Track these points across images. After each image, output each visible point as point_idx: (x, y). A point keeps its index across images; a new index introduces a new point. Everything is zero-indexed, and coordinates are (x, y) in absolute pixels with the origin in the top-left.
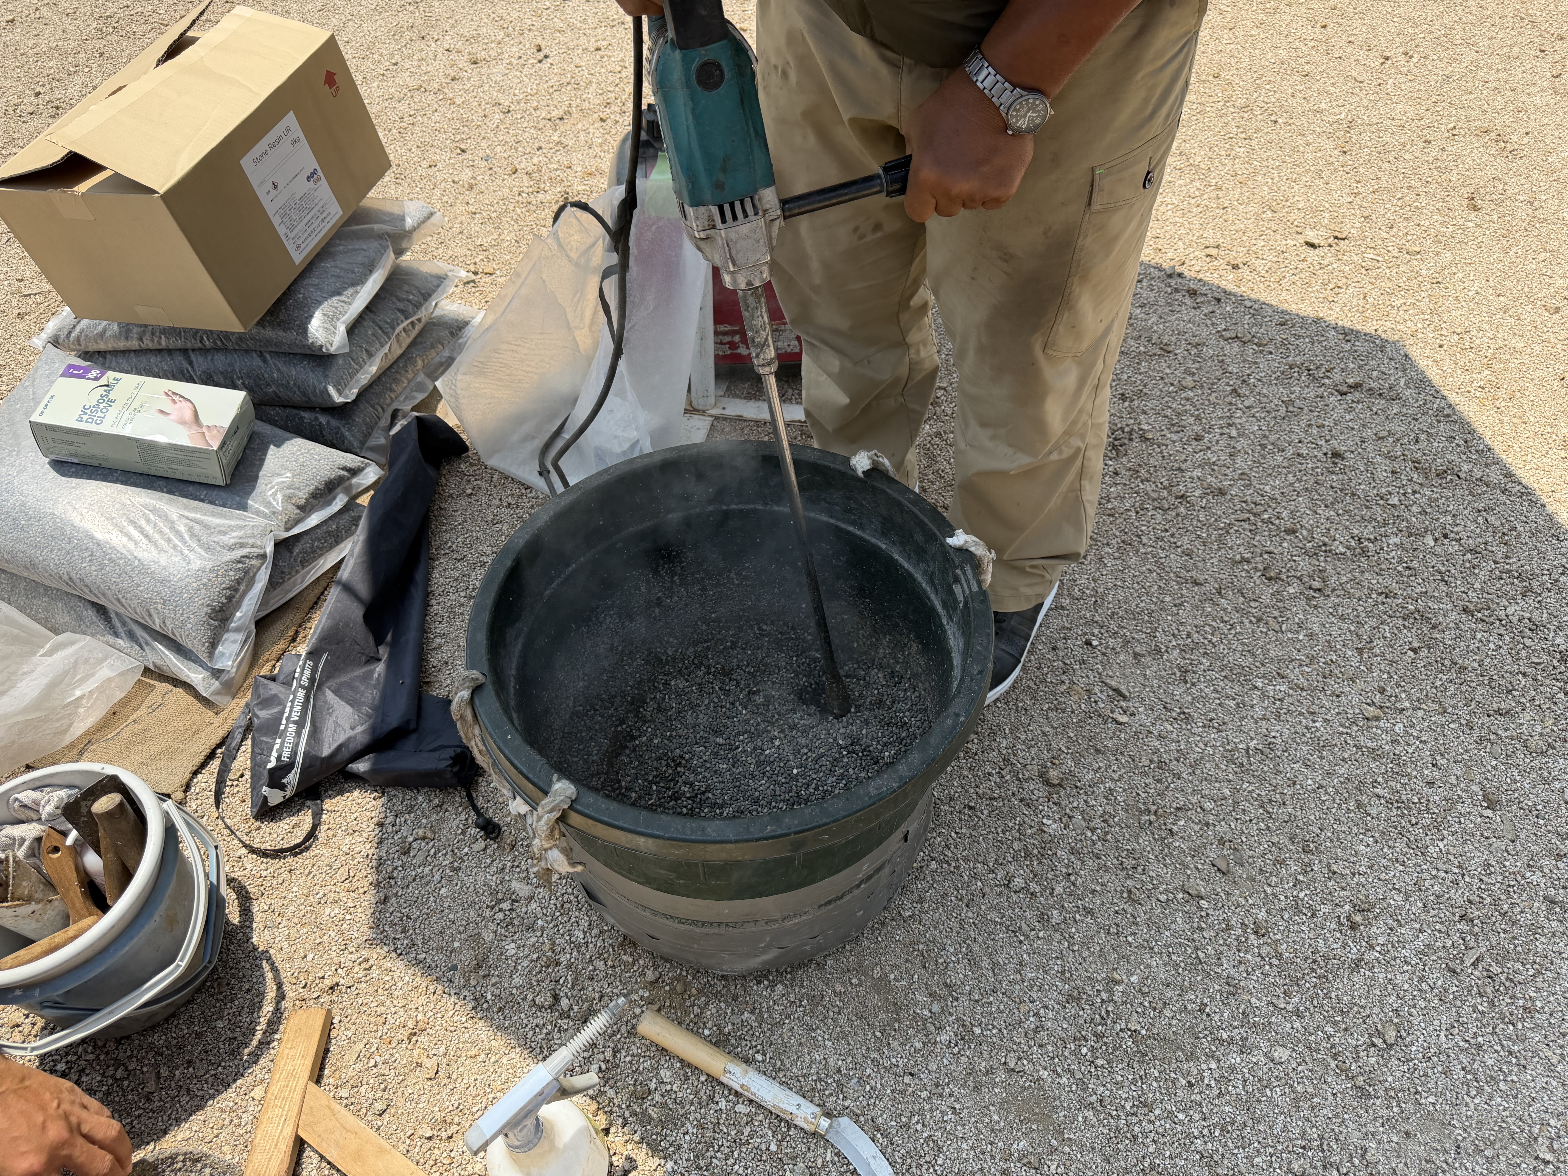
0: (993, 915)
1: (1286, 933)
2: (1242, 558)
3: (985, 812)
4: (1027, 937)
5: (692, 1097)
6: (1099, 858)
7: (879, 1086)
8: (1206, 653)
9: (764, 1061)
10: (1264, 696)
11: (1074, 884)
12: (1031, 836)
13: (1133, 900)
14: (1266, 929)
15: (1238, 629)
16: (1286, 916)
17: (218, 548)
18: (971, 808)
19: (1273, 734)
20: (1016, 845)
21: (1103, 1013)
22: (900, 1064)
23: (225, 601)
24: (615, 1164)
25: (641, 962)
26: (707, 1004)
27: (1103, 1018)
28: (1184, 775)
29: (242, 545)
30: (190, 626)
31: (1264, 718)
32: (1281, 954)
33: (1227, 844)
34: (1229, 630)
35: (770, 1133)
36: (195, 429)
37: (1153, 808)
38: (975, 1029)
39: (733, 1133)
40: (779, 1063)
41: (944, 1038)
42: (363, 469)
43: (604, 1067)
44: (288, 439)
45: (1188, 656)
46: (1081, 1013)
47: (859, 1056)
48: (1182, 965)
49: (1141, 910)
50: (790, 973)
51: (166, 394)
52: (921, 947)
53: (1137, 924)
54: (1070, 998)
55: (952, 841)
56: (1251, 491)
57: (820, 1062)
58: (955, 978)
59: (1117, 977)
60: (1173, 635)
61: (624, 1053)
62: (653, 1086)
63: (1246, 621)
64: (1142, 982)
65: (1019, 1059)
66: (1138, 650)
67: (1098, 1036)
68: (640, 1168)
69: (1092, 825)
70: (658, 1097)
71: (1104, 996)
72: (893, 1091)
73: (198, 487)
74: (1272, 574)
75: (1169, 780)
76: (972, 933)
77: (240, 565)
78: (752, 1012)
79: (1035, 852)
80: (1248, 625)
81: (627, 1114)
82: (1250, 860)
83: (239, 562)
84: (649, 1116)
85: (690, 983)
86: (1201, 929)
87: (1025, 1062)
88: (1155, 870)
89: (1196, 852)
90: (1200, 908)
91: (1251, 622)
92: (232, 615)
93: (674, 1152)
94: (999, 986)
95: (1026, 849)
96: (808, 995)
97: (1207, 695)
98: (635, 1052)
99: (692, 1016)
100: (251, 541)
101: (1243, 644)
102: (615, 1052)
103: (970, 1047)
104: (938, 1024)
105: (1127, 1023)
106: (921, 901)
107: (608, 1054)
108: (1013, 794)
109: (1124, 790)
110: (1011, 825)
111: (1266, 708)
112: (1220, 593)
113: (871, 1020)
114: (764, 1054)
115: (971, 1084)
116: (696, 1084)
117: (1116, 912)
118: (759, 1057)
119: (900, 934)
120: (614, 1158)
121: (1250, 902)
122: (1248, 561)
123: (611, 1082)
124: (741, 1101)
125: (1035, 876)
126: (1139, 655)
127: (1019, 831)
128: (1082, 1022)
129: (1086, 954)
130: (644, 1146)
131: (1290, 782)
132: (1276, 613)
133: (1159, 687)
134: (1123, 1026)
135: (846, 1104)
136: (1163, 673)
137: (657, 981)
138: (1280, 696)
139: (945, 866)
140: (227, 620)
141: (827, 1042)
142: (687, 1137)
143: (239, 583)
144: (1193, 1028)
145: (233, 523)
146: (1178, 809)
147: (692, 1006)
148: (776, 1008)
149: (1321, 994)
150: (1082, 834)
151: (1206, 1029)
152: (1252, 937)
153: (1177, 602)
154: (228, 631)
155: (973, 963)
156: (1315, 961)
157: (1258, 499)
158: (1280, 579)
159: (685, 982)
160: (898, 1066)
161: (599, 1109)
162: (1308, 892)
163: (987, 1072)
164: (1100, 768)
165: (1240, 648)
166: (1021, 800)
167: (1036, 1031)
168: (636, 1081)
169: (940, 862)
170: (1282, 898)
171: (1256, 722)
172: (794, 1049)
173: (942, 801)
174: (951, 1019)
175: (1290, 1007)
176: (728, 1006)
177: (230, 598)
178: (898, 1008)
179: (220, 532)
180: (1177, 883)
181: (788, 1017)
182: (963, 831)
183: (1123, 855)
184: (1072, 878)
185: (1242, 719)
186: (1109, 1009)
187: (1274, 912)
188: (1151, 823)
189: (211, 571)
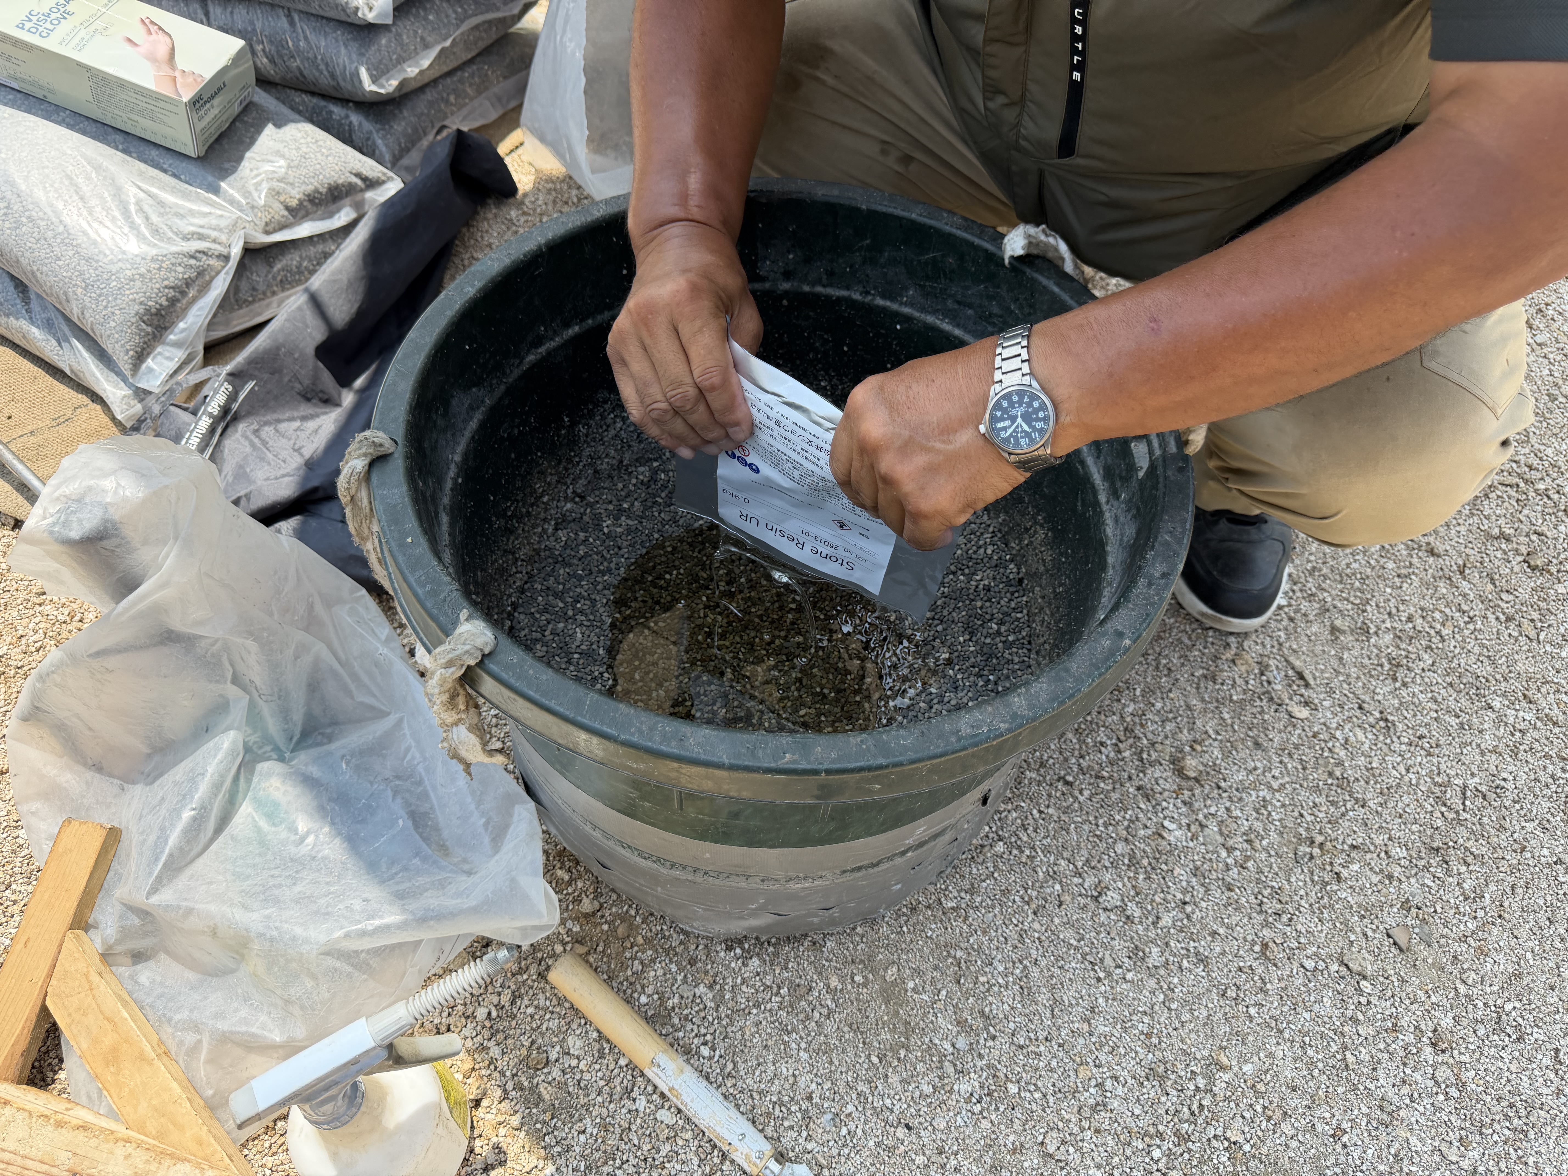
0: (1068, 934)
1: (1477, 1054)
2: (1502, 533)
3: (1086, 793)
4: (1109, 974)
5: (602, 1083)
6: (1230, 890)
7: (859, 1132)
8: (1430, 647)
9: (710, 1058)
10: (1500, 720)
11: (1188, 917)
12: (1144, 839)
13: (1267, 958)
14: (1450, 1042)
15: (1479, 625)
16: (1481, 1032)
17: (170, 234)
18: (1067, 783)
19: (1505, 775)
20: (1120, 847)
21: (1195, 1107)
22: (896, 1109)
23: (165, 303)
24: (477, 1150)
25: (580, 884)
26: (653, 961)
27: (1192, 1113)
28: (1371, 803)
29: (201, 237)
30: (113, 324)
31: (1494, 751)
32: (1464, 1084)
33: (1414, 911)
34: (1466, 623)
35: (696, 1161)
36: (166, 70)
37: (1319, 839)
38: (1009, 1085)
39: (645, 1148)
40: (730, 1066)
41: (964, 1087)
42: (384, 182)
43: (494, 1014)
44: (293, 121)
45: (1403, 646)
46: (1163, 1099)
47: (841, 1084)
48: (1320, 1065)
49: (1275, 974)
50: (774, 945)
51: (142, 21)
52: (959, 954)
53: (1266, 992)
54: (1151, 1073)
55: (1031, 821)
56: (1527, 451)
57: (786, 1079)
58: (997, 1007)
59: (1224, 1061)
60: (1390, 614)
61: (526, 1002)
62: (553, 1055)
63: (1492, 618)
64: (1259, 1077)
65: (1064, 1142)
66: (1338, 623)
67: (1183, 1138)
68: (509, 1164)
69: (1230, 843)
70: (556, 1073)
71: (1201, 1082)
72: (878, 1144)
73: (164, 152)
74: (1539, 563)
75: (1349, 806)
76: (1034, 952)
77: (193, 262)
78: (711, 987)
79: (1145, 862)
80: (1494, 622)
81: (510, 1086)
82: (1443, 941)
83: (193, 257)
84: (540, 1095)
85: (638, 927)
86: (1355, 1021)
87: (1071, 1150)
88: (1305, 921)
89: (1366, 912)
90: (1359, 991)
91: (1497, 618)
92: (173, 324)
93: (559, 1154)
94: (1055, 1034)
95: (1132, 856)
96: (791, 982)
97: (1420, 703)
98: (542, 1003)
99: (629, 973)
100: (214, 234)
101: (1482, 646)
102: (516, 997)
103: (997, 1109)
104: (959, 1067)
105: (1225, 1129)
106: (972, 891)
107: (505, 999)
108: (1130, 778)
109: (1283, 805)
110: (1117, 817)
111: (1500, 739)
112: (1462, 573)
113: (870, 1038)
114: (713, 1049)
115: (989, 1161)
116: (611, 1067)
117: (1240, 969)
118: (705, 1051)
119: (934, 930)
120: (478, 1143)
121: (1433, 999)
122: (1508, 540)
123: (500, 1037)
124: (667, 1105)
125: (1137, 894)
126: (1339, 630)
127: (1127, 828)
128: (1161, 1111)
129: (1185, 1017)
130: (523, 1134)
131: (1516, 846)
132: (1535, 615)
133: (1358, 678)
134: (1219, 1132)
135: (810, 1146)
136: (1366, 661)
137: (594, 914)
138: (1522, 726)
139: (1015, 852)
140: (166, 329)
141: (802, 1053)
142: (582, 1138)
143: (188, 285)
144: (1319, 1159)
145: (194, 207)
146: (1354, 847)
147: (633, 959)
148: (744, 988)
149: (1513, 1155)
150: (1213, 852)
151: (1337, 1164)
152: (1429, 1050)
153: (1404, 571)
154: (164, 343)
155: (1027, 992)
156: (1511, 1106)
157: (1535, 462)
158: (1548, 572)
159: (631, 924)
160: (892, 1111)
161: (473, 1069)
162: (1518, 1005)
163: (1014, 1151)
164: (1255, 769)
165: (1477, 650)
166: (1139, 788)
167: (1094, 1108)
168: (533, 1042)
169: (1010, 847)
170: (1480, 1004)
171: (1483, 754)
172: (756, 1051)
173: (1029, 764)
174: (979, 1064)
175: (1465, 1164)
176: (681, 969)
177: (173, 301)
178: (909, 1030)
179: (177, 215)
180: (1333, 949)
181: (757, 1005)
182: (1051, 811)
183: (1266, 892)
184: (1189, 909)
185: (1464, 744)
186: (1204, 1103)
187: (1465, 1022)
188: (1312, 857)
189: (153, 260)
